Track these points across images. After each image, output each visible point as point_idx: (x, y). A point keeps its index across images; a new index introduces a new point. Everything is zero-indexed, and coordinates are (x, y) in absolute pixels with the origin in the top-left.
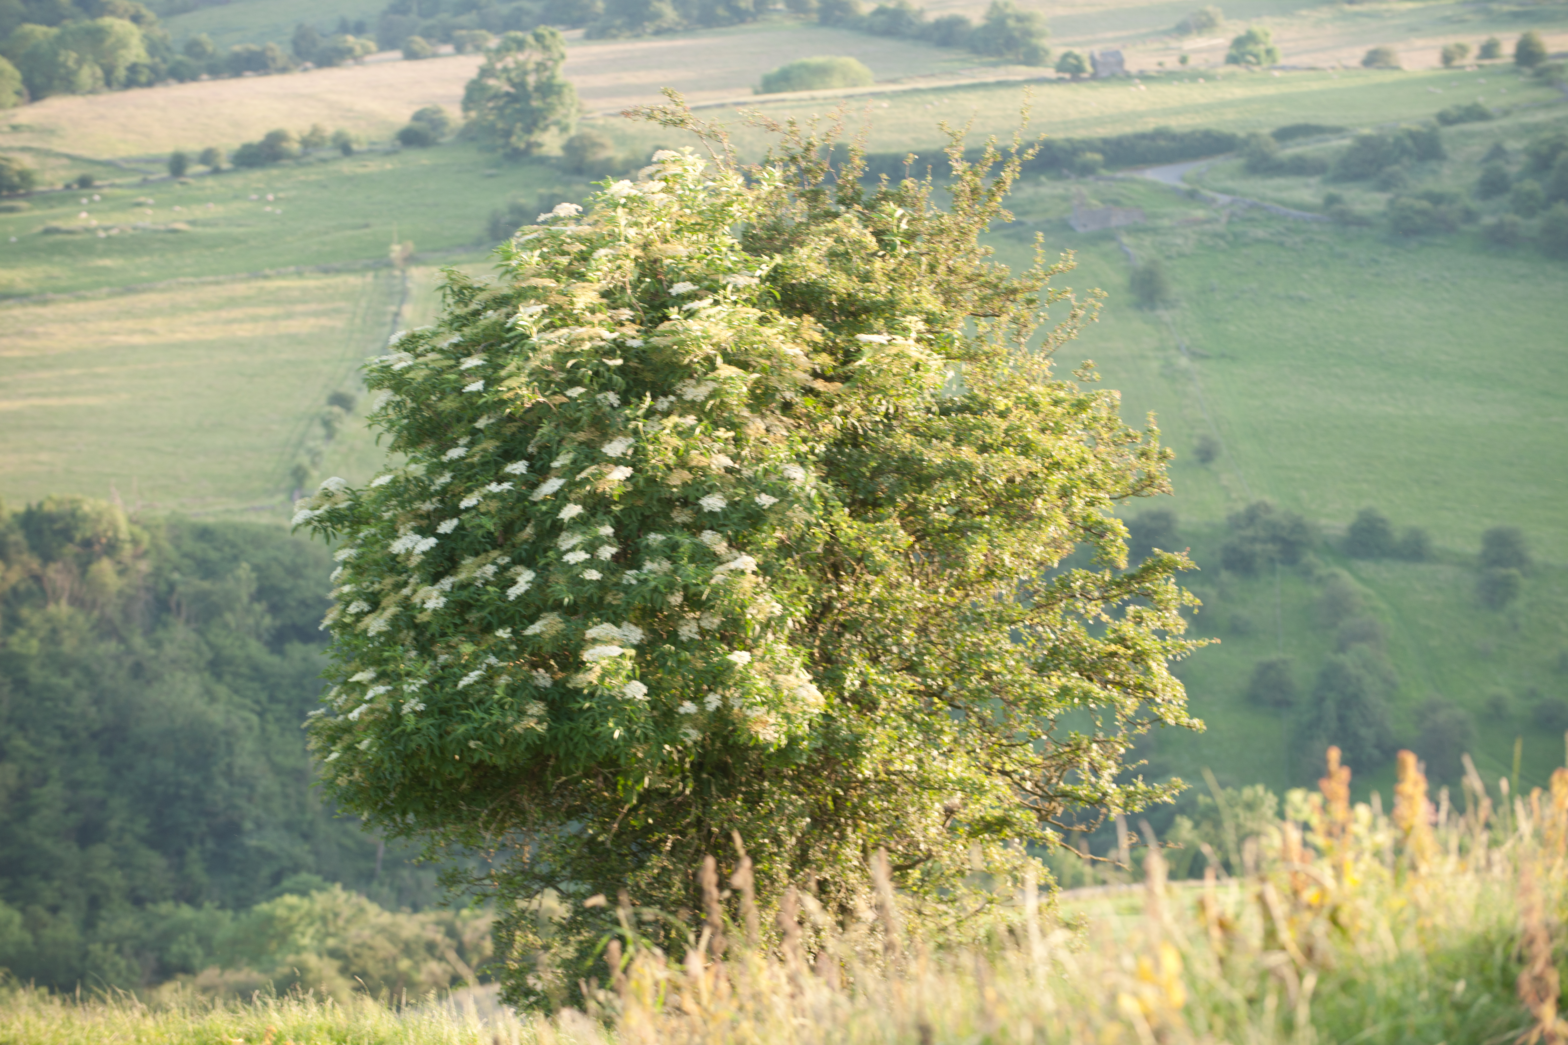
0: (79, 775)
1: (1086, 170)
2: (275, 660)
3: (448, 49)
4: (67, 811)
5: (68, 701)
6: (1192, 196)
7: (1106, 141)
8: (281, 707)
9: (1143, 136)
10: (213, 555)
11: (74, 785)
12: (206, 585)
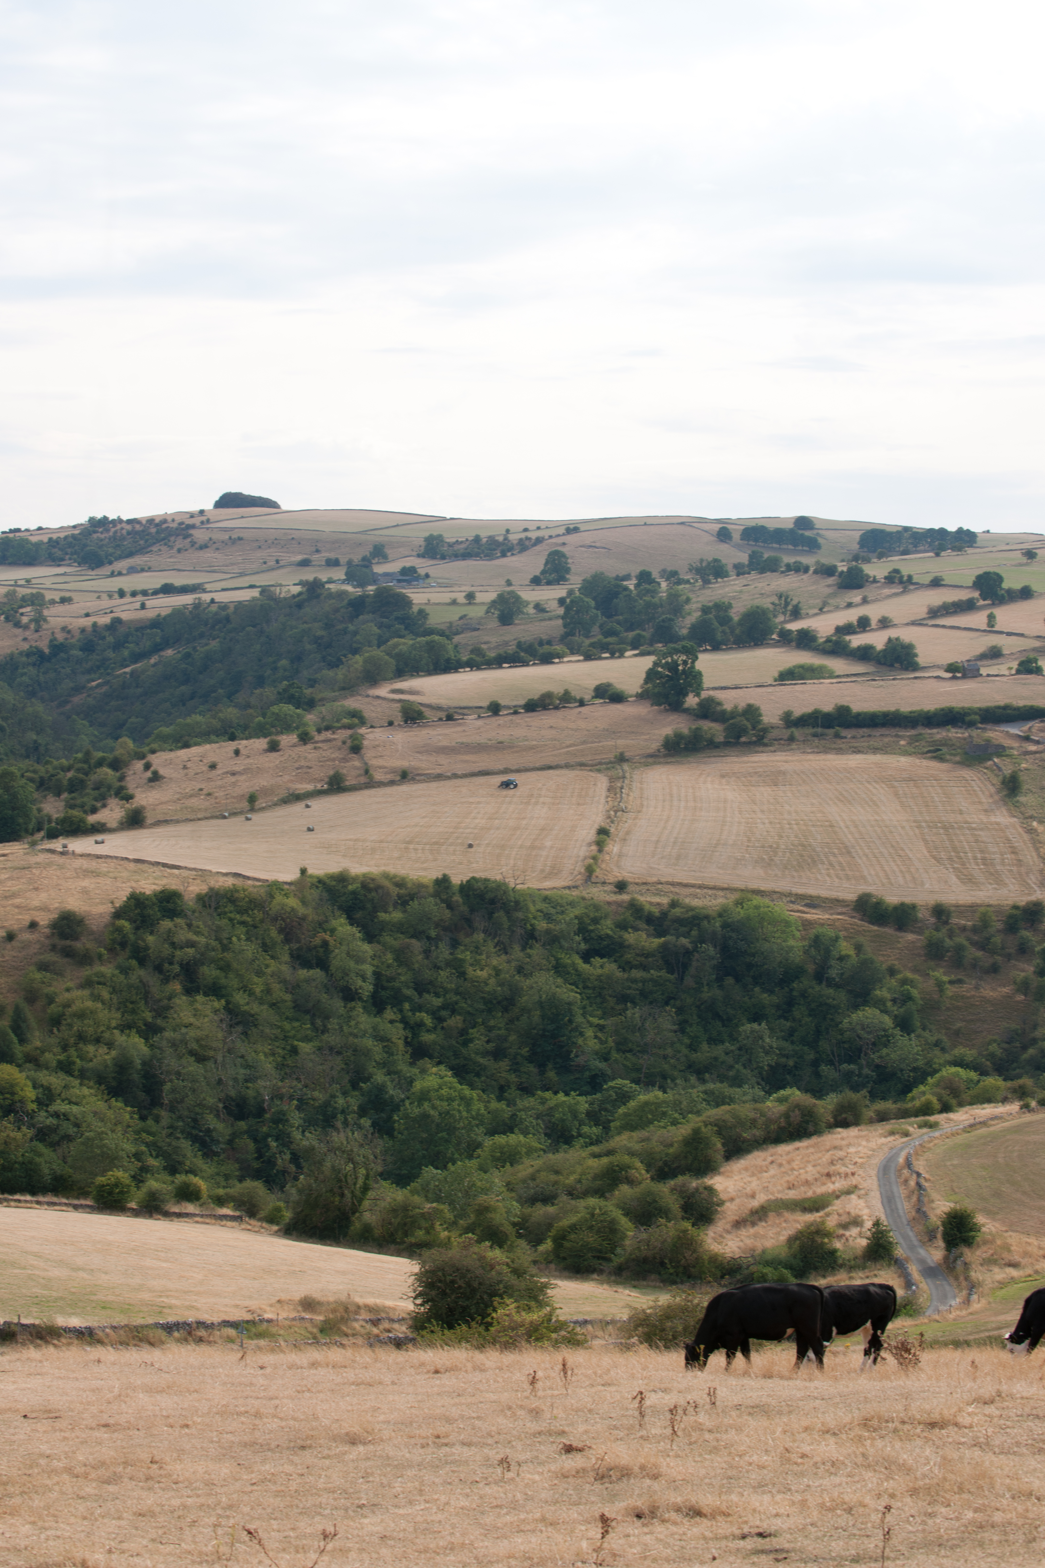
0: (492, 1023)
1: (971, 724)
2: (586, 967)
3: (607, 655)
4: (488, 1042)
5: (487, 984)
6: (1027, 739)
7: (980, 709)
8: (590, 991)
9: (999, 707)
10: (553, 911)
11: (490, 1029)
12: (551, 926)
